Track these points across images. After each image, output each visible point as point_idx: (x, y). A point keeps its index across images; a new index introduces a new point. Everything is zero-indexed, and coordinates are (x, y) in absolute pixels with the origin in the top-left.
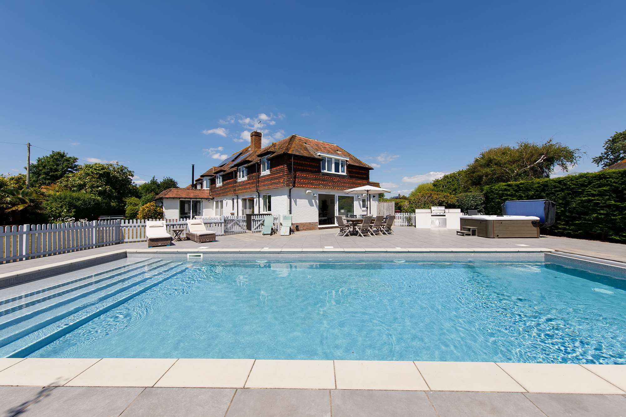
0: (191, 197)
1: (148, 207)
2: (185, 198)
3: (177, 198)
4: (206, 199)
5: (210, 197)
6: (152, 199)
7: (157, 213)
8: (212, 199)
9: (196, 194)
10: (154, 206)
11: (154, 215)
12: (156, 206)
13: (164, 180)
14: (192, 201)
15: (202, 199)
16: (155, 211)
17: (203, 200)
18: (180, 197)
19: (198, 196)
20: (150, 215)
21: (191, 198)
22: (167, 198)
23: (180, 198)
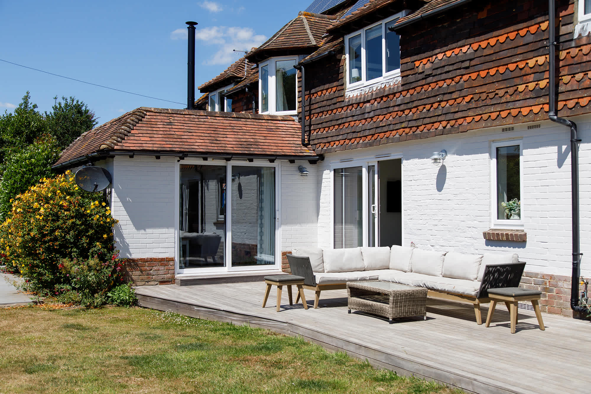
0: (229, 149)
1: (47, 200)
2: (205, 155)
3: (171, 153)
4: (292, 159)
5: (307, 152)
6: (45, 165)
7: (90, 226)
8: (313, 162)
9: (248, 137)
10: (72, 194)
11: (77, 237)
12: (83, 193)
13: (55, 108)
14: (233, 167)
15: (272, 158)
16: (80, 215)
17: (276, 164)
18: (185, 148)
19: (256, 143)
20: (56, 239)
21: (228, 156)
22: (131, 154)
23: (183, 154)
